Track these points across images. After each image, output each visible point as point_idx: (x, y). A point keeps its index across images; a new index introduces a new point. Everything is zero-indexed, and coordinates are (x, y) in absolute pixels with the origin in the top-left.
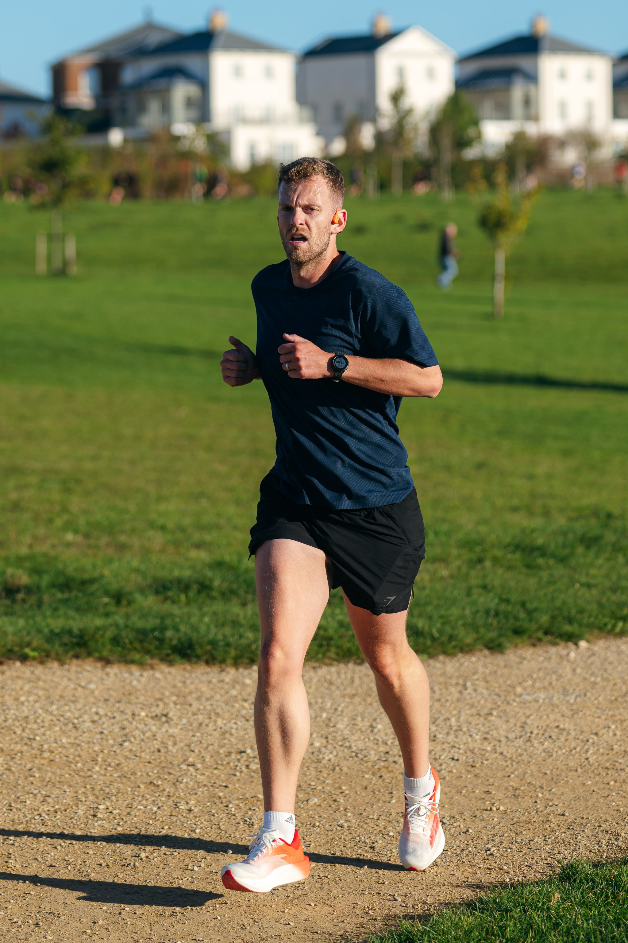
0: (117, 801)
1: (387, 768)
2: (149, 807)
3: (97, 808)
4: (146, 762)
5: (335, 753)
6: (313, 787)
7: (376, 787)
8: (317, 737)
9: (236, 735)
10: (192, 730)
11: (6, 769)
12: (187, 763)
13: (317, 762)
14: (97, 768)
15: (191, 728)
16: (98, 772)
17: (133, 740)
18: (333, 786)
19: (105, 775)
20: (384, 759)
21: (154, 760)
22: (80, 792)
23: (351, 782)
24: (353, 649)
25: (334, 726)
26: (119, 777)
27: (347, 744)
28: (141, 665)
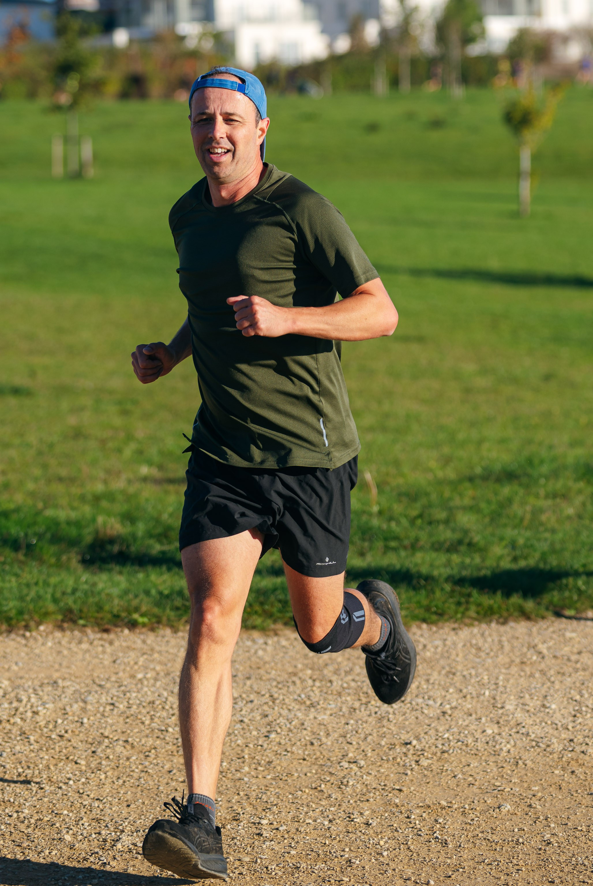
0: (280, 812)
1: (577, 761)
2: (319, 821)
3: (259, 823)
4: (300, 759)
5: (512, 742)
6: (499, 788)
7: (571, 786)
8: (487, 722)
9: (394, 721)
10: (343, 716)
11: (143, 771)
12: (347, 759)
13: (495, 755)
14: (247, 769)
15: (341, 713)
16: (249, 773)
17: (279, 730)
18: (522, 786)
19: (257, 777)
20: (571, 749)
21: (309, 755)
22: (234, 801)
23: (541, 780)
24: (496, 606)
25: (502, 707)
26: (274, 779)
27: (524, 730)
28: (263, 630)
